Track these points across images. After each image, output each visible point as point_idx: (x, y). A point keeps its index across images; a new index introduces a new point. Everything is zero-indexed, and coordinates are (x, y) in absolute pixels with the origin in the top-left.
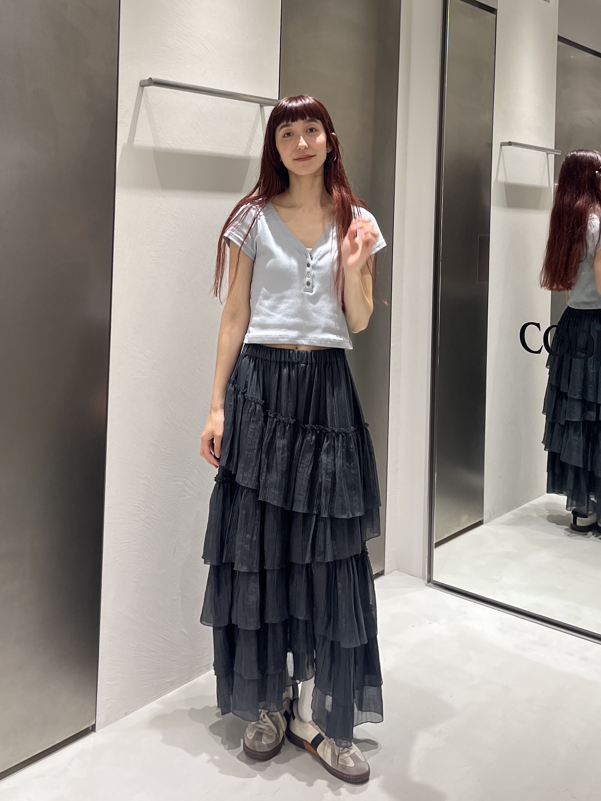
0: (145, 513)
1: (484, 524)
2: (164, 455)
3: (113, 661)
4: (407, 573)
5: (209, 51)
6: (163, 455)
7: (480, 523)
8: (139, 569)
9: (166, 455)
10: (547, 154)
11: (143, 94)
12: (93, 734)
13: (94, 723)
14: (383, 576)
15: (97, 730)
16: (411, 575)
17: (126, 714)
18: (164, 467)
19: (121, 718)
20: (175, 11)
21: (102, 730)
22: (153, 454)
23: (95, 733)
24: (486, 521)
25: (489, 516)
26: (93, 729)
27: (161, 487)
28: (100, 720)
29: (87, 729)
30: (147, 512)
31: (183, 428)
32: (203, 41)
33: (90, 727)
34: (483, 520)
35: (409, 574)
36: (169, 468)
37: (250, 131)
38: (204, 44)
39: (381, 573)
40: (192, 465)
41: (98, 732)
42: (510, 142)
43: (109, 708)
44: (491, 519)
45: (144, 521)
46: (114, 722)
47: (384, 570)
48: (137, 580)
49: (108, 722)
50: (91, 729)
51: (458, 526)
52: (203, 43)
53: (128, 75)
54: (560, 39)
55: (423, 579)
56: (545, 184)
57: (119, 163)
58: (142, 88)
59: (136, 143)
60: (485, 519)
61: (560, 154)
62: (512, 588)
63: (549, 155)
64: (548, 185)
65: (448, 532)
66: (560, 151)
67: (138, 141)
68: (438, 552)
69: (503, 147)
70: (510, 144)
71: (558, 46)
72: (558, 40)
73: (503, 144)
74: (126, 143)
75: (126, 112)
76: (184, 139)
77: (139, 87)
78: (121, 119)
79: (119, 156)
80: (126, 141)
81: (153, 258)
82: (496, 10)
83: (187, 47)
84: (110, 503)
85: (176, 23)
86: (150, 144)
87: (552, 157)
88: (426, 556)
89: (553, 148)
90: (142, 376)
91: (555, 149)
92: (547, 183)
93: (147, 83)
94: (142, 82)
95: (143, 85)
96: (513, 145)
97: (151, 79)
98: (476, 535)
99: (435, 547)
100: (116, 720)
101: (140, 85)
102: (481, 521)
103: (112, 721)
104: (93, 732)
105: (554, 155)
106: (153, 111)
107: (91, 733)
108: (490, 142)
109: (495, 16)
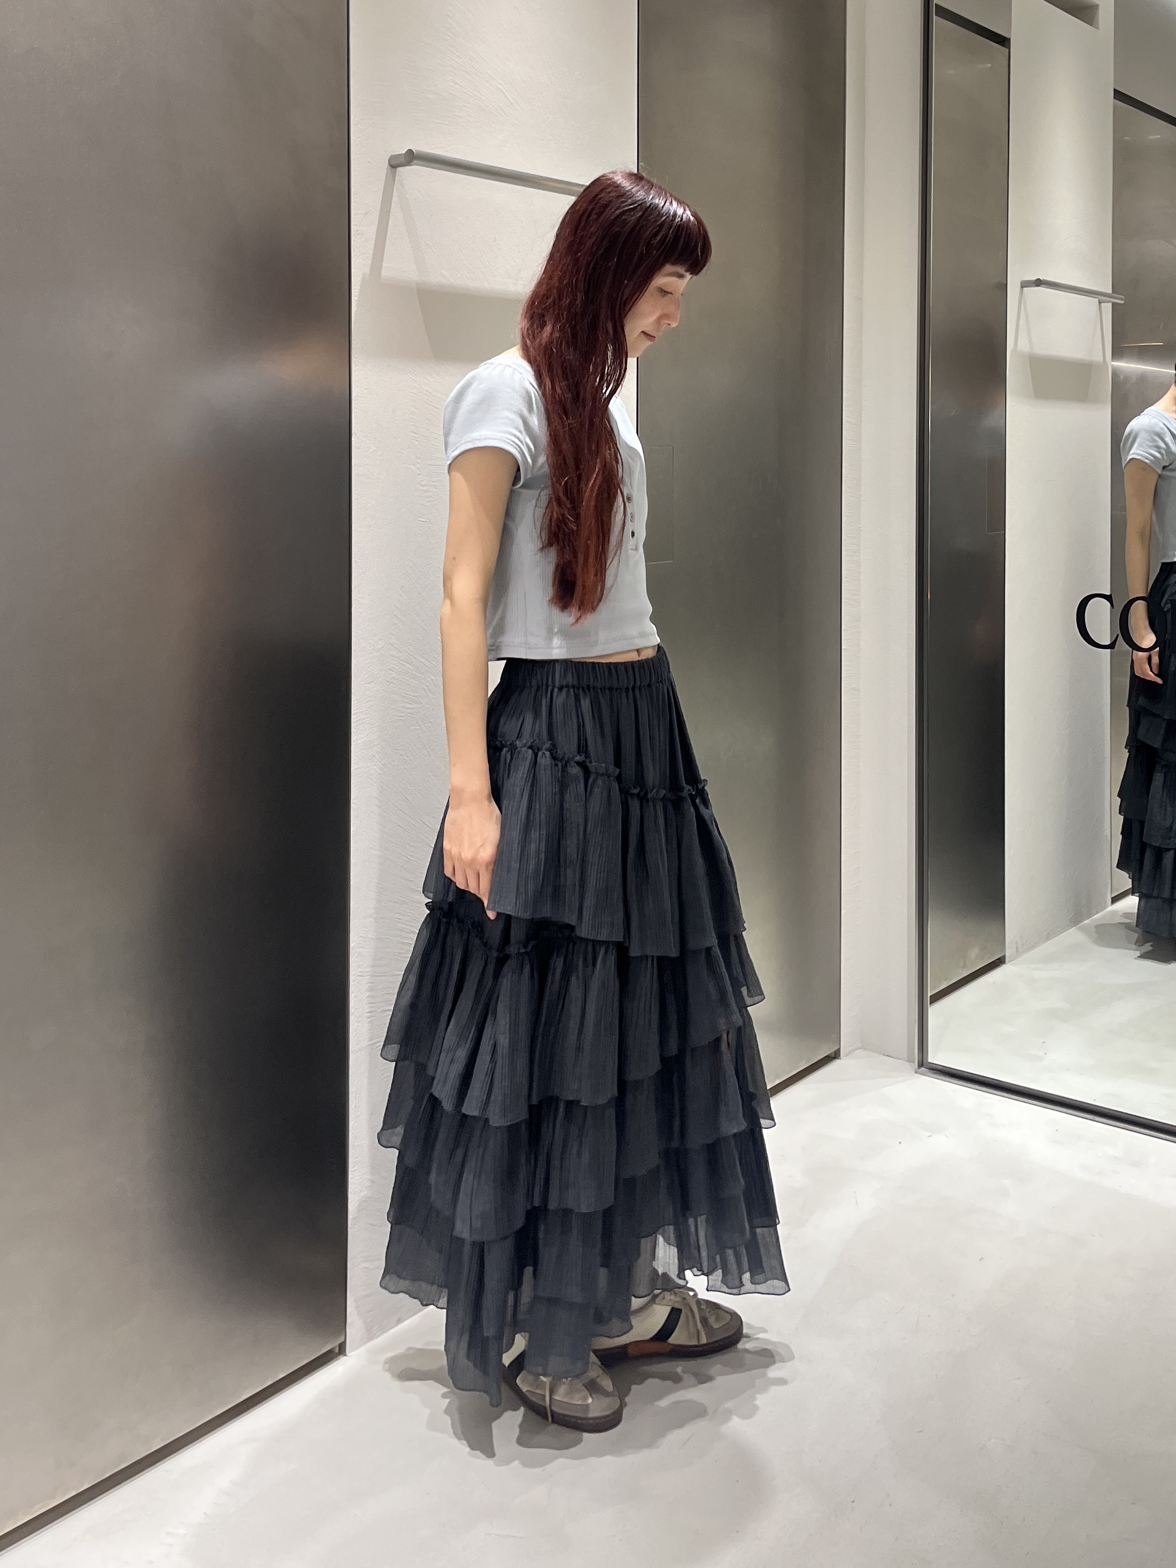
1: (1006, 962)
3: (374, 1225)
4: (880, 1053)
5: (512, 104)
7: (1000, 962)
10: (1100, 303)
11: (397, 179)
12: (341, 1361)
13: (342, 1340)
14: (838, 1060)
15: (349, 1353)
16: (888, 1055)
17: (400, 1321)
19: (391, 1329)
20: (448, 26)
21: (357, 1351)
23: (345, 1357)
24: (1010, 956)
25: (1014, 950)
26: (341, 1350)
28: (352, 1334)
29: (331, 1351)
32: (500, 84)
33: (336, 1347)
34: (1004, 956)
35: (884, 1055)
38: (502, 91)
39: (833, 1056)
41: (351, 1356)
42: (1038, 279)
43: (370, 1311)
44: (1018, 952)
46: (380, 1336)
47: (839, 1050)
49: (368, 1337)
50: (337, 1350)
51: (964, 966)
52: (501, 87)
53: (367, 144)
54: (1118, 95)
55: (908, 1061)
56: (1097, 357)
57: (356, 311)
58: (393, 169)
59: (384, 273)
60: (1007, 955)
61: (1123, 302)
62: (1068, 1069)
63: (1102, 304)
64: (1101, 359)
65: (946, 979)
66: (1123, 297)
67: (390, 269)
68: (935, 1012)
69: (1025, 288)
70: (1039, 283)
71: (1115, 108)
72: (1114, 98)
73: (1025, 284)
74: (368, 272)
75: (366, 214)
76: (470, 267)
77: (388, 167)
78: (357, 228)
79: (356, 298)
80: (367, 270)
81: (425, 488)
82: (1009, 40)
83: (471, 94)
84: (360, 939)
85: (450, 50)
86: (411, 276)
87: (1107, 308)
88: (915, 1020)
89: (1110, 292)
90: (410, 704)
91: (1114, 294)
92: (1101, 354)
93: (402, 160)
94: (392, 158)
95: (395, 164)
96: (1042, 286)
97: (410, 151)
98: (994, 983)
99: (930, 1003)
100: (382, 1333)
101: (390, 164)
102: (1002, 959)
103: (375, 1334)
104: (342, 1356)
105: (1111, 304)
106: (413, 213)
107: (339, 1357)
108: (1003, 281)
109: (1008, 50)
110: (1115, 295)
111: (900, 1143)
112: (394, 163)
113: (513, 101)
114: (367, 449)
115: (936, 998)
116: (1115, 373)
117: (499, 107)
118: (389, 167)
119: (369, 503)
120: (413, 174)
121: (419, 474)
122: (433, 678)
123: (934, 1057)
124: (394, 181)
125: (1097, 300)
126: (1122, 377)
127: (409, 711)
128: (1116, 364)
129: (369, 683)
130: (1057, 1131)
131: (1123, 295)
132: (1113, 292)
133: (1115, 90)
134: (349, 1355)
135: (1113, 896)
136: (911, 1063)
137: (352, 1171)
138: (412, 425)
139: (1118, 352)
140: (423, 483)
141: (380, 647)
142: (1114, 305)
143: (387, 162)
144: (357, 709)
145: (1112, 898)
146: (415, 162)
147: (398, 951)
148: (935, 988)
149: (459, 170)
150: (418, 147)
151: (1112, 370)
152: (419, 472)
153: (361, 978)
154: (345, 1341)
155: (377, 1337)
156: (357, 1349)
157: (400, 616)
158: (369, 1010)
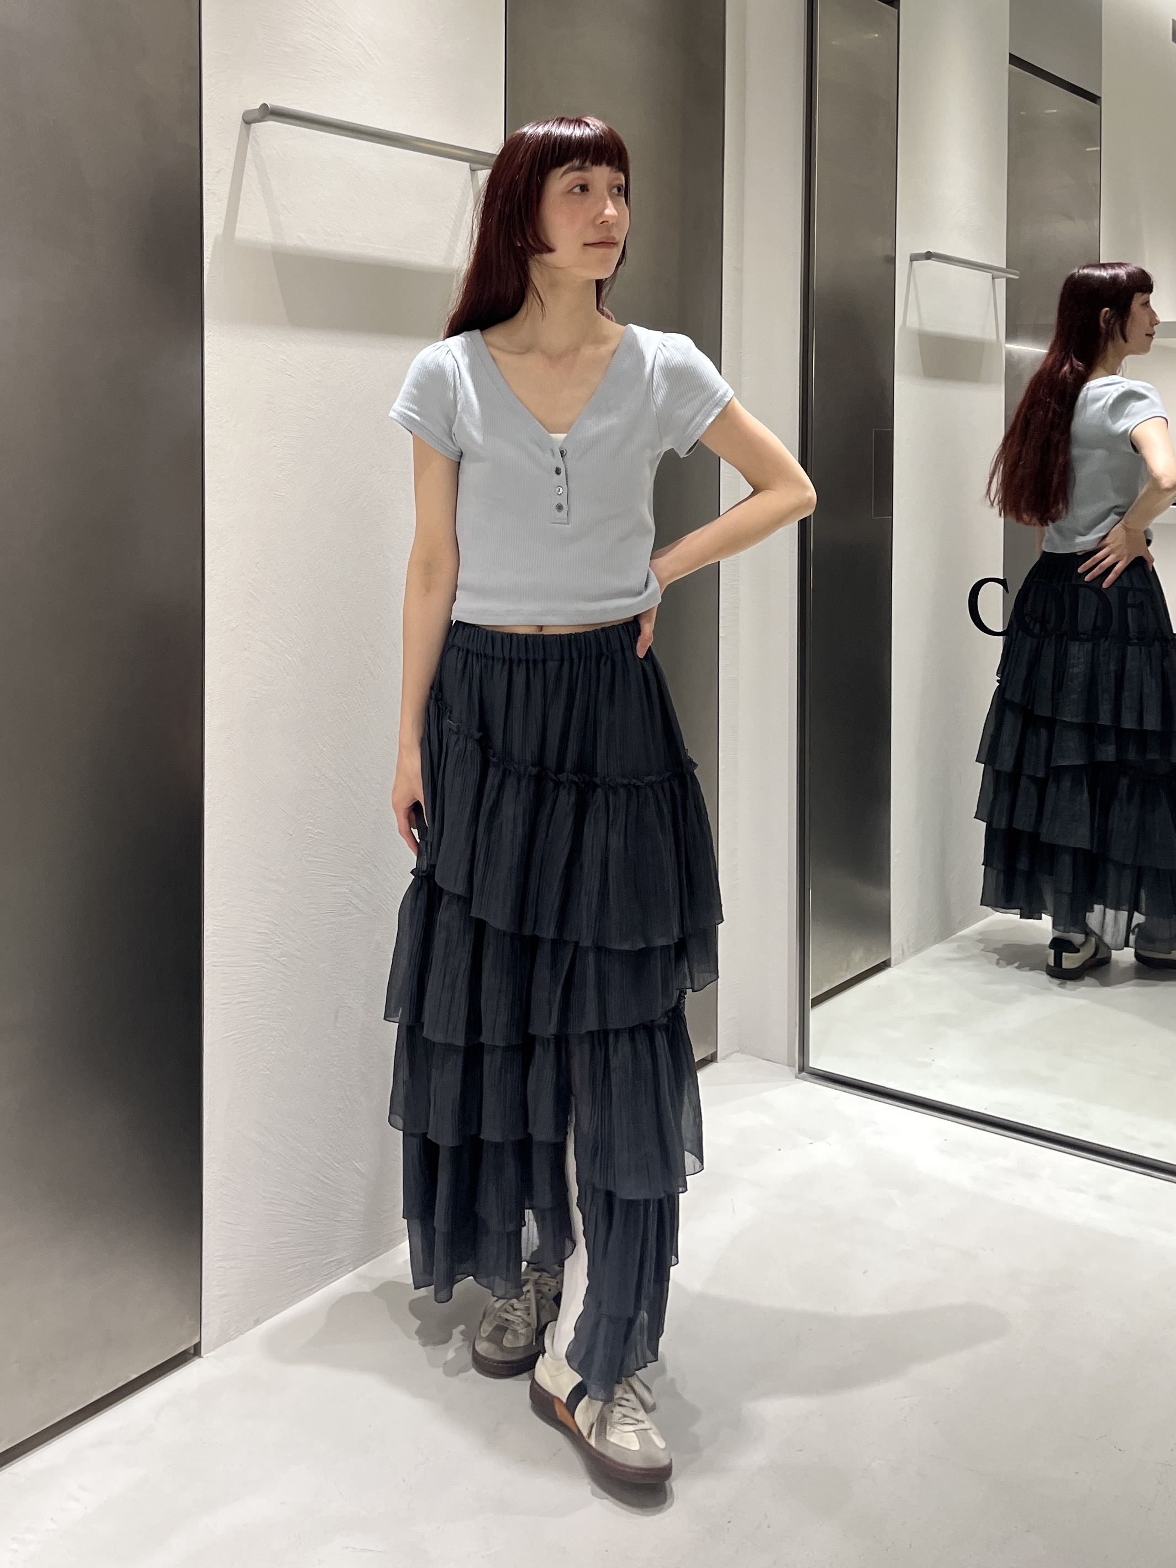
0: (279, 946)
1: (892, 966)
2: (313, 836)
3: (230, 1223)
4: (758, 1057)
5: (372, 59)
6: (310, 837)
7: (885, 965)
8: (273, 1052)
9: (316, 837)
11: (250, 137)
12: (197, 1362)
13: (197, 1340)
14: (715, 1064)
15: (205, 1354)
16: (766, 1060)
18: (313, 859)
19: (249, 1330)
21: (213, 1353)
22: (290, 835)
23: (200, 1359)
24: (896, 960)
25: (900, 952)
26: (196, 1351)
27: (308, 897)
28: (208, 1335)
29: (185, 1352)
30: (282, 944)
31: (344, 784)
32: (360, 37)
33: (190, 1348)
34: (890, 959)
35: (762, 1059)
36: (321, 862)
37: (452, 219)
38: (361, 45)
39: (710, 1059)
40: (363, 855)
41: (207, 1357)
42: (929, 252)
43: (226, 1312)
44: (904, 956)
45: (278, 961)
46: (237, 1336)
47: (716, 1053)
48: (268, 1072)
49: (225, 1337)
50: (192, 1351)
51: (848, 969)
52: (359, 40)
53: (219, 99)
54: (1014, 60)
55: (789, 1066)
56: (990, 335)
57: (208, 274)
58: (248, 126)
59: (239, 234)
60: (893, 958)
61: (1017, 277)
62: (957, 1076)
63: (996, 280)
64: (994, 337)
65: (829, 982)
66: (1018, 272)
67: (244, 231)
68: (816, 1016)
69: (915, 263)
70: (929, 256)
71: (1010, 73)
72: (1010, 63)
73: (914, 258)
74: (221, 233)
75: (219, 172)
76: (329, 230)
77: (242, 124)
78: (209, 187)
79: (208, 261)
80: (220, 231)
81: (280, 461)
83: (329, 48)
84: (215, 927)
85: (307, 1)
86: (266, 238)
87: (1001, 284)
88: (796, 1023)
89: (1004, 266)
90: (267, 686)
91: (1007, 269)
92: (995, 334)
93: (257, 115)
94: (246, 113)
95: (249, 120)
96: (933, 259)
97: (265, 105)
98: (879, 987)
99: (812, 1006)
100: (239, 1334)
101: (244, 120)
102: (887, 962)
103: (232, 1335)
104: (196, 1357)
105: (1005, 280)
106: (268, 171)
107: (194, 1359)
108: (891, 254)
109: (897, 10)
110: (1009, 270)
111: (780, 1150)
112: (249, 118)
113: (373, 56)
114: (221, 419)
115: (818, 1001)
116: (1009, 355)
117: (358, 61)
118: (243, 122)
119: (222, 476)
120: (268, 129)
122: (290, 658)
123: (816, 1062)
124: (248, 139)
125: (990, 275)
126: (1016, 357)
127: (266, 693)
128: (1009, 346)
129: (223, 663)
130: (946, 1140)
131: (1017, 270)
132: (1007, 267)
133: (1010, 54)
134: (204, 1356)
136: (791, 1068)
137: (207, 1167)
138: (267, 395)
139: (1013, 332)
140: (279, 456)
141: (234, 626)
142: (1008, 280)
143: (241, 118)
146: (270, 117)
147: (252, 941)
148: (817, 990)
150: (272, 102)
151: (1006, 352)
152: (275, 445)
153: (214, 968)
154: (200, 1342)
155: (234, 1338)
156: (213, 1350)
157: (255, 594)
158: (225, 1001)
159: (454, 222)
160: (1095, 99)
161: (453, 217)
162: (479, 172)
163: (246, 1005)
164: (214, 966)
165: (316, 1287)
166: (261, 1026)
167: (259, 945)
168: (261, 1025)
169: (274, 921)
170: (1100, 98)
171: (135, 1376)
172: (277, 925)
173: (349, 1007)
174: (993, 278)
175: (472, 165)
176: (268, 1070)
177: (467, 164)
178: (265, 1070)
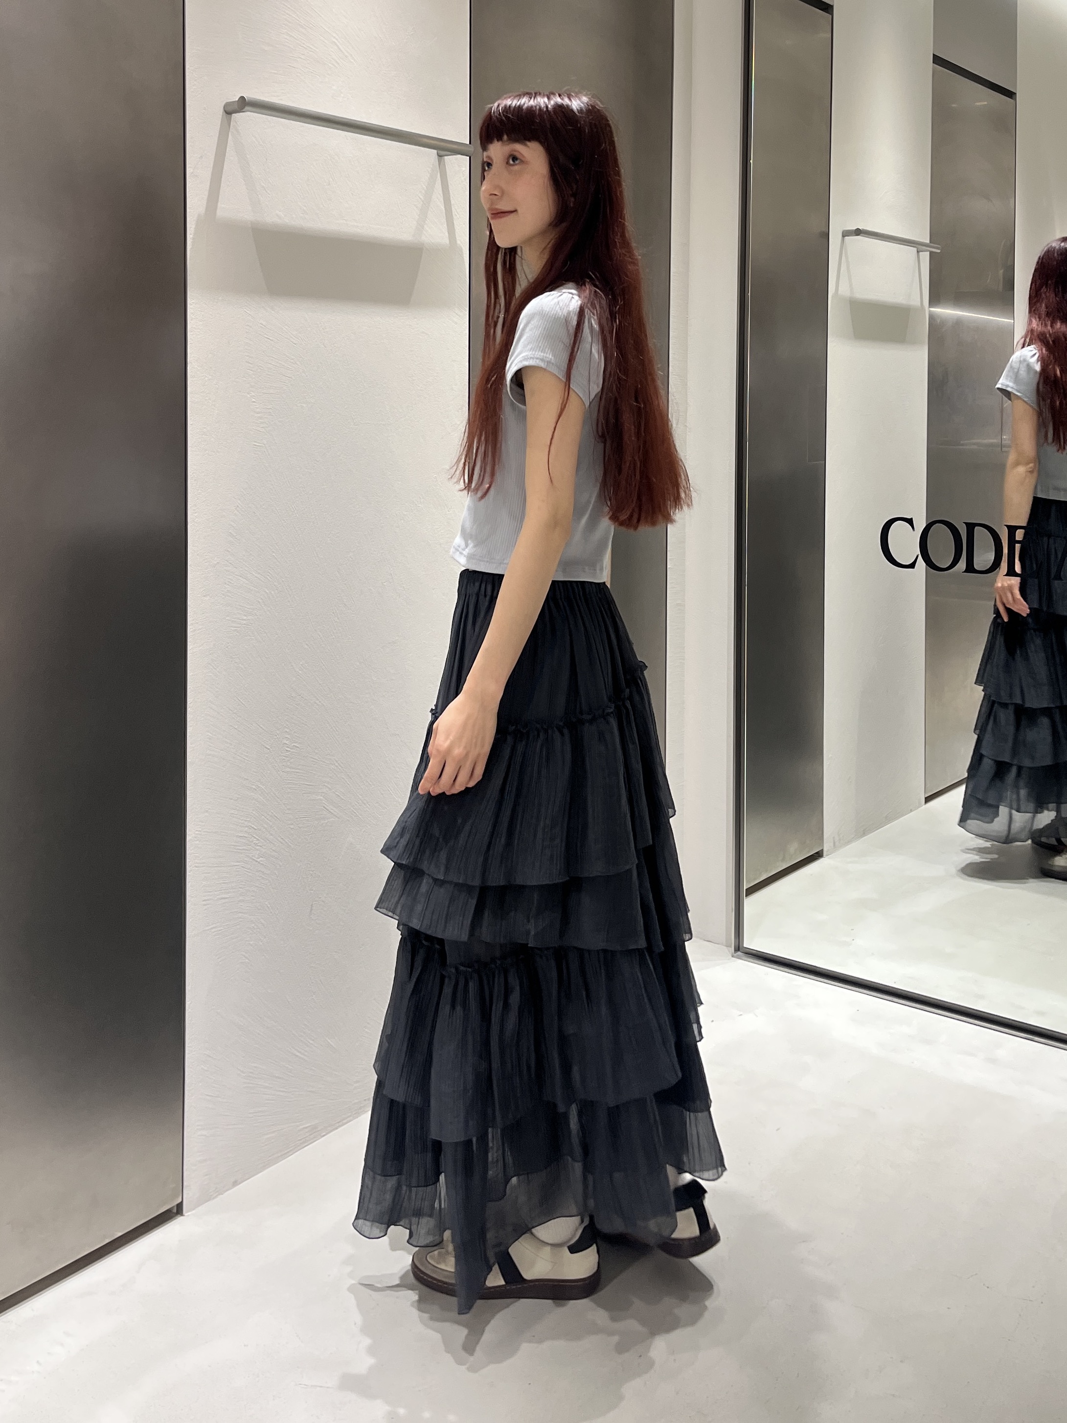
0: (257, 847)
1: (824, 856)
2: (289, 749)
3: (210, 1095)
5: (346, 56)
6: (287, 750)
7: (818, 855)
8: (251, 943)
9: (292, 751)
11: (231, 126)
12: (179, 1220)
13: (180, 1200)
15: (187, 1212)
16: (708, 941)
17: (235, 1183)
18: (289, 770)
19: (227, 1190)
21: (194, 1212)
22: (268, 749)
23: (182, 1217)
24: (827, 851)
25: (832, 844)
26: (178, 1210)
27: (284, 804)
28: (189, 1195)
29: (169, 1211)
30: (261, 846)
32: (335, 37)
33: (174, 1206)
34: (822, 850)
35: (704, 940)
36: (297, 772)
37: (421, 198)
38: (336, 44)
40: (337, 766)
41: (188, 1215)
42: (858, 229)
43: (206, 1175)
44: (835, 847)
45: (257, 861)
46: (216, 1197)
48: (247, 960)
49: (205, 1198)
50: (175, 1210)
51: (783, 860)
52: (334, 40)
53: (202, 92)
54: (937, 60)
55: (725, 946)
56: (915, 301)
57: (191, 248)
58: (229, 116)
59: (220, 213)
60: (825, 850)
61: (939, 251)
62: (873, 954)
63: (920, 253)
64: (919, 304)
65: (766, 871)
66: (939, 246)
67: (226, 209)
68: (750, 904)
69: (846, 237)
70: (858, 232)
71: (933, 71)
72: (934, 63)
73: (846, 234)
74: (202, 213)
75: (202, 157)
76: (305, 208)
77: (223, 115)
78: (193, 172)
79: (191, 236)
80: (202, 210)
81: (259, 415)
82: (832, 7)
83: (306, 47)
84: (197, 832)
85: (284, 5)
86: (245, 216)
87: (925, 257)
88: (732, 911)
89: (928, 241)
90: (245, 616)
92: (919, 300)
93: (236, 107)
94: (226, 106)
95: (230, 111)
96: (863, 233)
97: (242, 98)
98: (812, 875)
99: (746, 896)
100: (219, 1195)
101: (225, 111)
102: (820, 852)
103: (212, 1195)
104: (179, 1215)
105: (929, 253)
106: (248, 157)
107: (176, 1217)
108: (826, 230)
109: (831, 16)
110: (932, 245)
111: (713, 1021)
112: (229, 109)
113: (347, 54)
114: (203, 378)
115: (751, 891)
116: (932, 317)
117: (332, 58)
118: (224, 113)
119: (205, 428)
120: (246, 119)
121: (254, 402)
122: (268, 592)
123: (750, 942)
124: (230, 128)
125: (915, 249)
126: (939, 320)
127: (245, 622)
128: (933, 309)
129: (204, 596)
130: (859, 1010)
131: (940, 245)
132: (930, 243)
133: (934, 55)
134: (186, 1214)
135: (926, 796)
136: (728, 947)
138: (247, 356)
139: (936, 297)
140: (258, 410)
141: (215, 563)
142: (931, 253)
143: (223, 108)
144: (193, 620)
145: (925, 798)
146: (247, 108)
147: (233, 844)
148: (752, 881)
149: (292, 117)
150: (251, 94)
151: (929, 315)
152: (254, 400)
153: (197, 868)
154: (182, 1202)
155: (214, 1198)
156: (194, 1209)
157: (235, 534)
158: (206, 898)
159: (423, 201)
160: (1011, 94)
161: (421, 197)
162: (445, 157)
163: (227, 900)
164: (196, 867)
165: (291, 1150)
166: (241, 920)
167: (238, 848)
168: (240, 918)
169: (253, 826)
170: (1015, 94)
171: (120, 1234)
172: (255, 829)
173: (323, 901)
174: (918, 252)
175: (439, 152)
176: (246, 958)
177: (435, 151)
178: (244, 958)
